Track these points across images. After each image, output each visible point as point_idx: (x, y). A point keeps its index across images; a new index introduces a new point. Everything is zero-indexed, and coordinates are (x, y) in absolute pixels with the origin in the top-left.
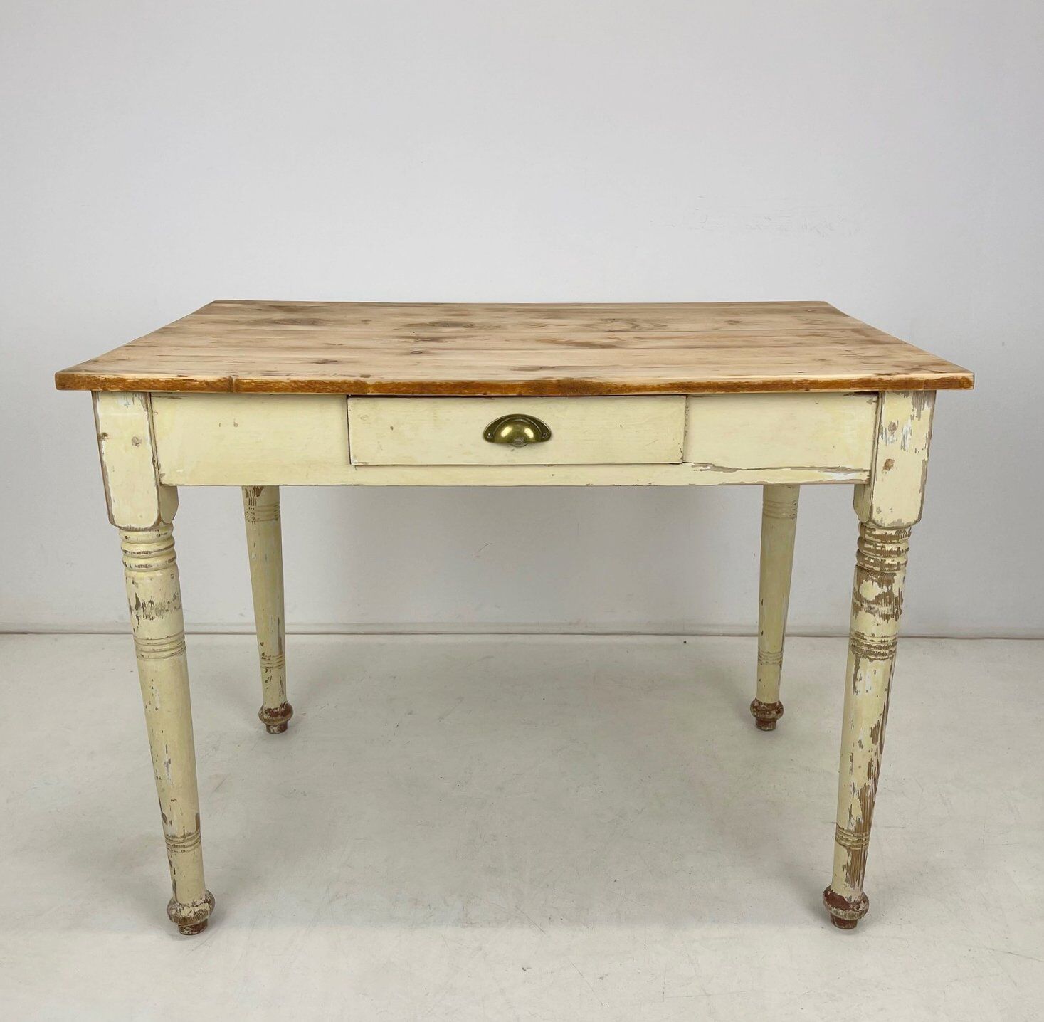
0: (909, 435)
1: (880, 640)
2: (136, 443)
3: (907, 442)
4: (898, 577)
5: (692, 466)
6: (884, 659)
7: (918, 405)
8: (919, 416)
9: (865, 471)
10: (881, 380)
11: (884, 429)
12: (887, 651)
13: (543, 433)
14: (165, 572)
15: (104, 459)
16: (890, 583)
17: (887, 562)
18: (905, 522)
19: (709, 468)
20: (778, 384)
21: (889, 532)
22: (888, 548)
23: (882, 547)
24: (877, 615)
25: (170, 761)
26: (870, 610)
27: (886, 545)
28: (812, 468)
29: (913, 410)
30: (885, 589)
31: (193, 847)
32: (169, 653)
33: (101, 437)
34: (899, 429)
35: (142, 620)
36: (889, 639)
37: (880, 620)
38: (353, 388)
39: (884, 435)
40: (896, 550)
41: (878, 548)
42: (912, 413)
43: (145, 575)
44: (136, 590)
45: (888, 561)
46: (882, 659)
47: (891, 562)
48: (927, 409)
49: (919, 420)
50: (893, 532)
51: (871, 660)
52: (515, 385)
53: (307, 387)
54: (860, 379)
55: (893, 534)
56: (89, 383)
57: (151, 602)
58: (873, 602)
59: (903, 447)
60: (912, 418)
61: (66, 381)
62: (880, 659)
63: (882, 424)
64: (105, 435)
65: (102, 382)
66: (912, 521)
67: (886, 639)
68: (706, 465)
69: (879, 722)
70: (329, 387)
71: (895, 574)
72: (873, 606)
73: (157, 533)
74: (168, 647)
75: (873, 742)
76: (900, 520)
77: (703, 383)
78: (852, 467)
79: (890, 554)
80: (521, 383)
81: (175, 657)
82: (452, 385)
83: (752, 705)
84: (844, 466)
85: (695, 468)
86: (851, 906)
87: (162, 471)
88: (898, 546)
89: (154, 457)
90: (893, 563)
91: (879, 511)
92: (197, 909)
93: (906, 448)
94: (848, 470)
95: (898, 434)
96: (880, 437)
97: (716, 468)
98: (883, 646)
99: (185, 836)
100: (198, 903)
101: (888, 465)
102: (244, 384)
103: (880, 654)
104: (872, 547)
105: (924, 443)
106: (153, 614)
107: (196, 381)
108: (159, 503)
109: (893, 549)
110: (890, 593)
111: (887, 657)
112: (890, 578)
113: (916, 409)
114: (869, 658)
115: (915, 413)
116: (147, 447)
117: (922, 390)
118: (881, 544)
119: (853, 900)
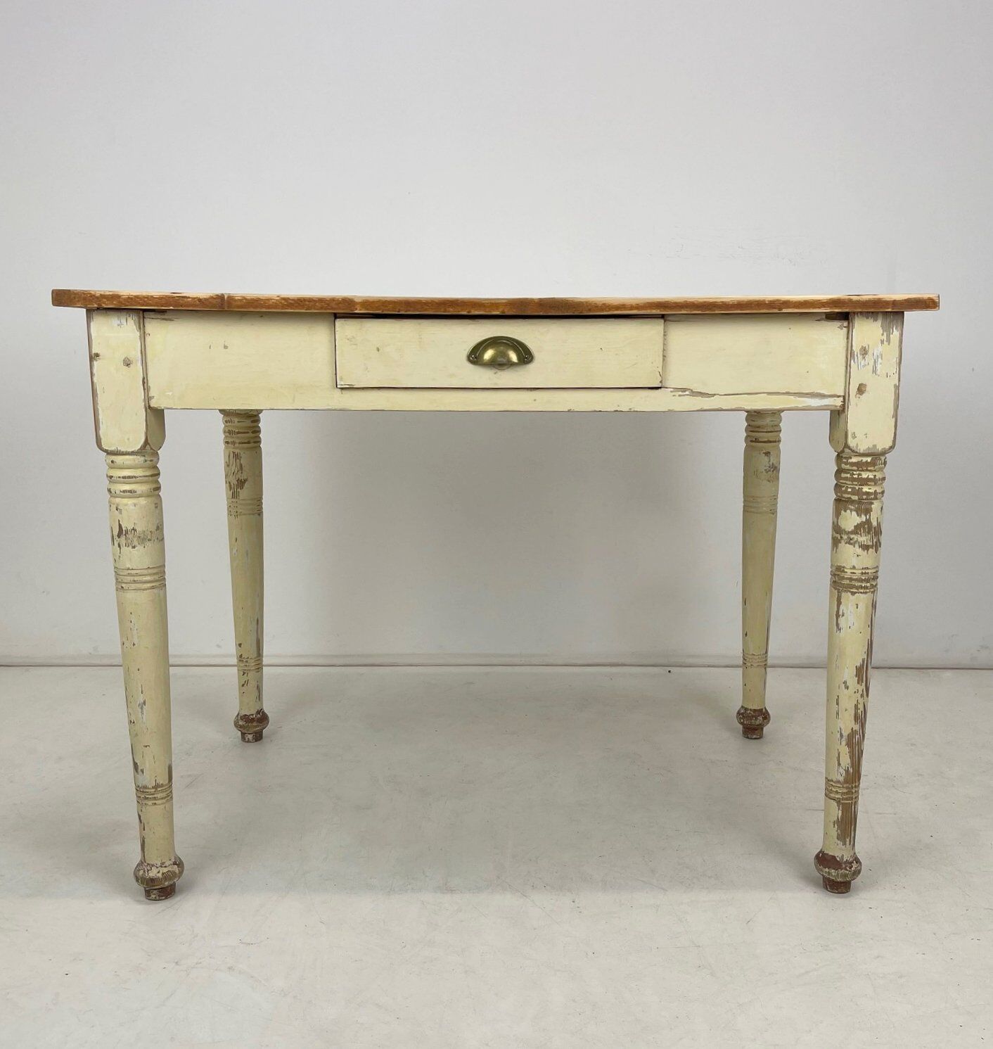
0: (880, 359)
1: (860, 571)
2: (127, 363)
3: (879, 367)
4: (876, 506)
5: (671, 392)
6: (866, 593)
7: (887, 330)
8: (889, 341)
9: (839, 396)
10: (850, 301)
11: (856, 353)
12: (868, 585)
13: (526, 356)
14: (150, 500)
15: (95, 380)
16: (868, 511)
17: (864, 491)
18: (880, 448)
19: (687, 393)
20: (751, 304)
21: (864, 459)
22: (865, 475)
23: (859, 475)
24: (857, 546)
25: (144, 703)
26: (849, 542)
27: (862, 473)
28: (788, 393)
29: (883, 335)
30: (864, 518)
31: (164, 801)
32: (149, 585)
33: (93, 357)
34: (870, 353)
35: (124, 549)
36: (870, 571)
37: (859, 551)
38: (340, 305)
39: (856, 357)
40: (872, 477)
41: (854, 476)
42: (882, 338)
43: (130, 502)
44: (119, 517)
45: (865, 489)
46: (864, 593)
47: (868, 490)
48: (895, 334)
49: (889, 344)
50: (869, 459)
51: (853, 594)
52: (498, 303)
53: (297, 305)
54: (831, 300)
55: (869, 461)
56: (85, 299)
57: (133, 529)
58: (852, 532)
59: (874, 371)
60: (882, 342)
61: (62, 298)
62: (861, 593)
63: (854, 348)
64: (97, 355)
65: (97, 298)
66: (887, 447)
67: (867, 571)
68: (684, 390)
69: (863, 662)
70: (317, 304)
71: (872, 503)
72: (852, 536)
73: (143, 458)
74: (148, 578)
75: (858, 683)
76: (875, 446)
77: (679, 303)
78: (826, 393)
79: (866, 482)
80: (504, 301)
81: (155, 591)
82: (437, 303)
83: (739, 713)
84: (818, 391)
85: (674, 394)
86: (844, 866)
87: (151, 394)
88: (874, 473)
89: (144, 379)
90: (870, 491)
91: (854, 437)
92: (165, 870)
93: (878, 372)
94: (823, 396)
95: (870, 359)
96: (852, 361)
97: (695, 394)
98: (863, 578)
99: (156, 787)
100: (167, 864)
101: (861, 390)
102: (236, 301)
103: (861, 587)
104: (849, 475)
105: (894, 369)
106: (135, 543)
107: (189, 298)
108: (147, 425)
109: (870, 477)
110: (868, 522)
111: (868, 591)
112: (868, 506)
113: (885, 334)
114: (850, 592)
115: (885, 337)
116: (138, 367)
117: (889, 310)
118: (858, 472)
119: (845, 860)
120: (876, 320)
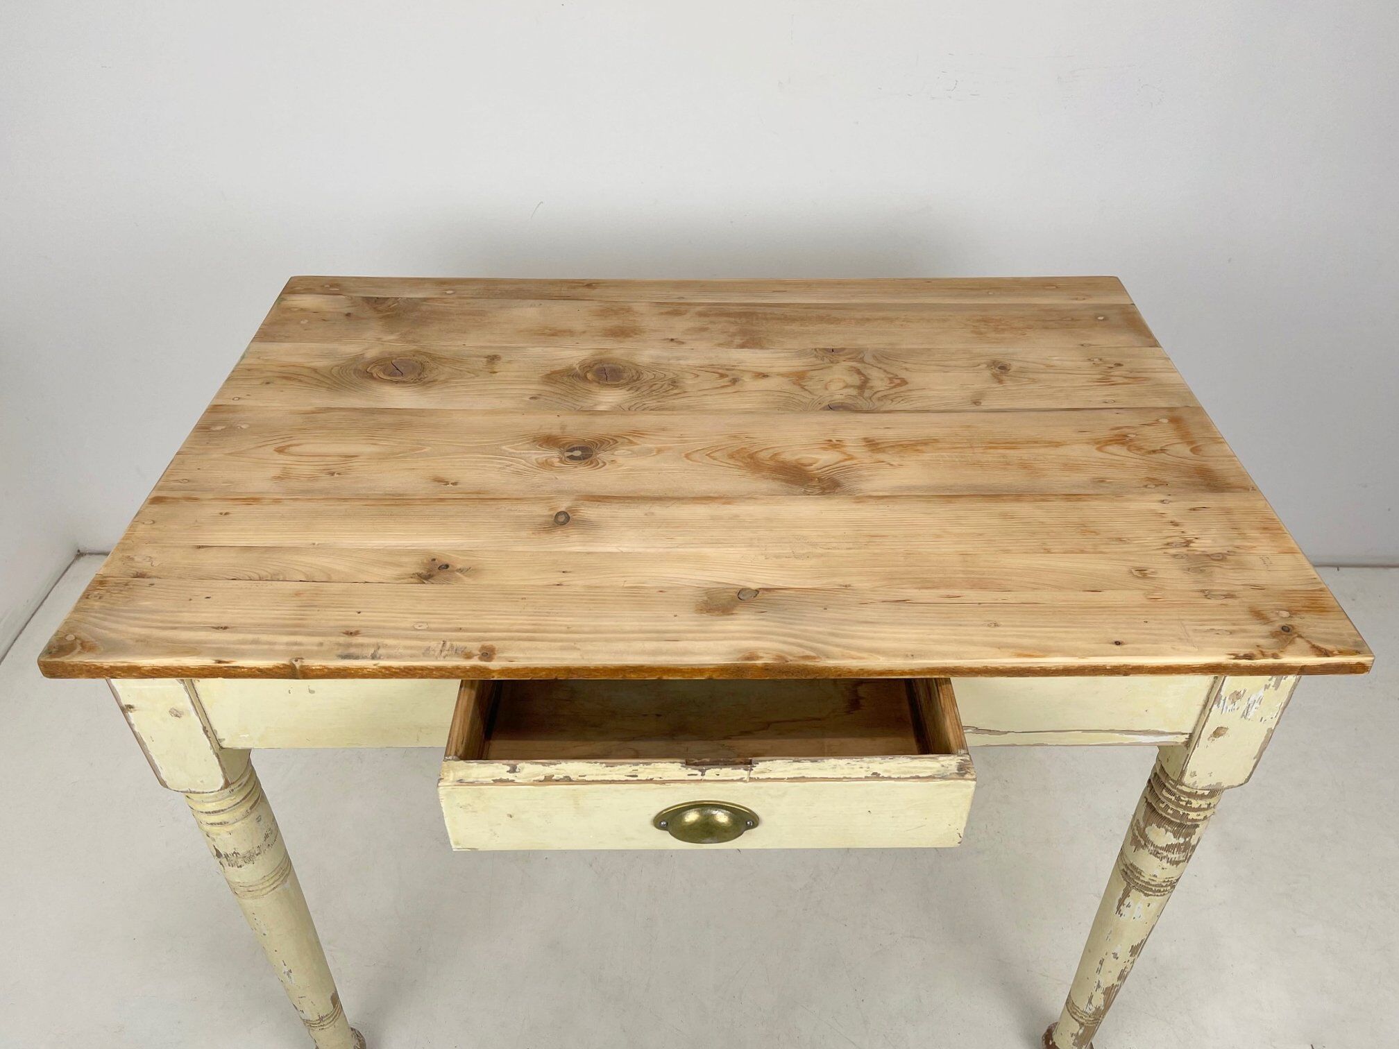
0: (1256, 705)
1: (1159, 879)
2: (177, 714)
4: (1201, 829)
6: (1163, 895)
8: (1276, 685)
10: (1237, 665)
11: (1223, 698)
14: (247, 821)
15: (136, 729)
16: (1188, 835)
17: (1190, 817)
19: (970, 731)
21: (1200, 791)
22: (1196, 805)
23: (1188, 802)
24: (1165, 861)
25: (290, 971)
26: (1156, 854)
27: (1193, 801)
29: (1270, 680)
30: (1181, 840)
32: (268, 889)
33: (125, 709)
34: (1244, 697)
35: (227, 868)
37: (1165, 864)
38: (469, 673)
39: (1222, 702)
41: (1181, 803)
42: (1267, 682)
43: (222, 830)
44: (213, 843)
45: (1193, 815)
46: (1161, 895)
47: (1195, 817)
48: (1290, 679)
49: (1276, 689)
50: (1207, 792)
51: (1146, 895)
52: (703, 669)
53: (404, 674)
54: (1206, 664)
57: (234, 853)
58: (1162, 848)
59: (1244, 715)
60: (1266, 687)
62: (1157, 896)
63: (1222, 693)
64: (130, 707)
65: (106, 669)
66: (1235, 784)
67: (1171, 880)
69: (1142, 942)
70: (434, 673)
71: (1198, 826)
72: (1160, 851)
73: (227, 791)
74: (267, 884)
75: (1130, 956)
78: (1167, 731)
79: (1195, 811)
82: (611, 670)
84: (1156, 729)
87: (220, 736)
88: (1209, 802)
89: (204, 728)
91: (1193, 774)
94: (1163, 733)
95: (1242, 704)
96: (1215, 706)
97: (979, 731)
98: (1165, 886)
99: (321, 1019)
101: (1218, 733)
102: (312, 670)
103: (1159, 891)
104: (1173, 798)
106: (240, 862)
107: (243, 668)
108: (223, 769)
109: (1203, 806)
110: (1185, 844)
112: (1189, 831)
113: (1275, 679)
114: (1143, 892)
115: (1272, 682)
116: (194, 720)
118: (1187, 799)
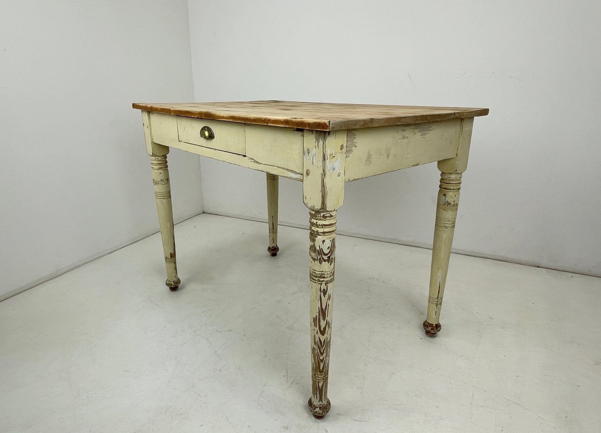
0: (315, 157)
2: (148, 127)
3: (314, 161)
5: (249, 159)
6: (315, 283)
7: (317, 140)
8: (318, 146)
9: (301, 174)
10: (292, 121)
11: (305, 152)
12: (317, 279)
13: (213, 135)
18: (316, 207)
19: (253, 161)
20: (258, 120)
22: (312, 220)
24: (311, 257)
28: (283, 168)
29: (316, 142)
34: (311, 152)
36: (317, 272)
37: (312, 260)
40: (315, 223)
45: (313, 228)
48: (321, 143)
49: (318, 148)
54: (284, 120)
55: (313, 213)
57: (154, 179)
60: (315, 147)
63: (304, 149)
64: (144, 124)
68: (252, 159)
69: (316, 316)
71: (317, 237)
73: (155, 158)
76: (314, 206)
78: (297, 172)
84: (294, 170)
87: (153, 138)
88: (317, 221)
90: (315, 230)
91: (306, 198)
93: (314, 164)
95: (311, 156)
96: (304, 156)
97: (256, 162)
101: (307, 173)
105: (321, 163)
109: (314, 222)
110: (314, 246)
111: (317, 282)
112: (314, 238)
115: (316, 144)
117: (307, 128)
119: (314, 404)
120: (312, 133)
